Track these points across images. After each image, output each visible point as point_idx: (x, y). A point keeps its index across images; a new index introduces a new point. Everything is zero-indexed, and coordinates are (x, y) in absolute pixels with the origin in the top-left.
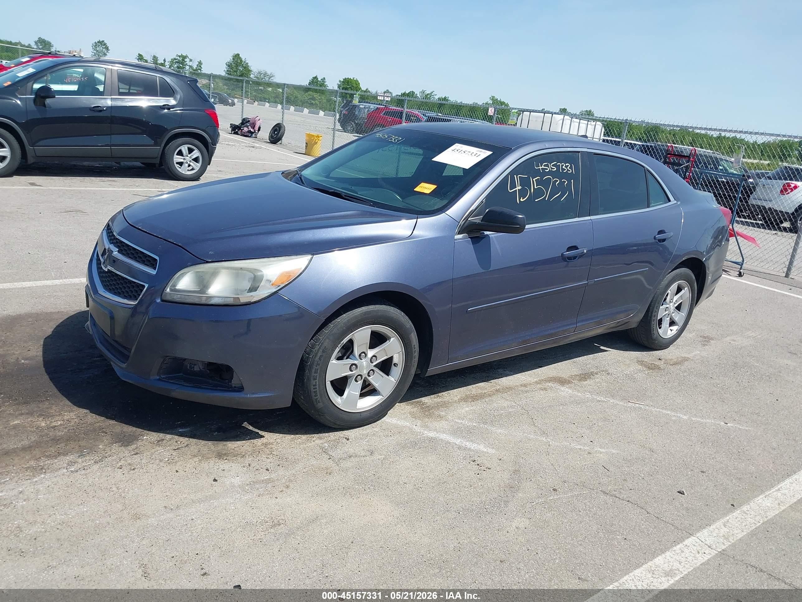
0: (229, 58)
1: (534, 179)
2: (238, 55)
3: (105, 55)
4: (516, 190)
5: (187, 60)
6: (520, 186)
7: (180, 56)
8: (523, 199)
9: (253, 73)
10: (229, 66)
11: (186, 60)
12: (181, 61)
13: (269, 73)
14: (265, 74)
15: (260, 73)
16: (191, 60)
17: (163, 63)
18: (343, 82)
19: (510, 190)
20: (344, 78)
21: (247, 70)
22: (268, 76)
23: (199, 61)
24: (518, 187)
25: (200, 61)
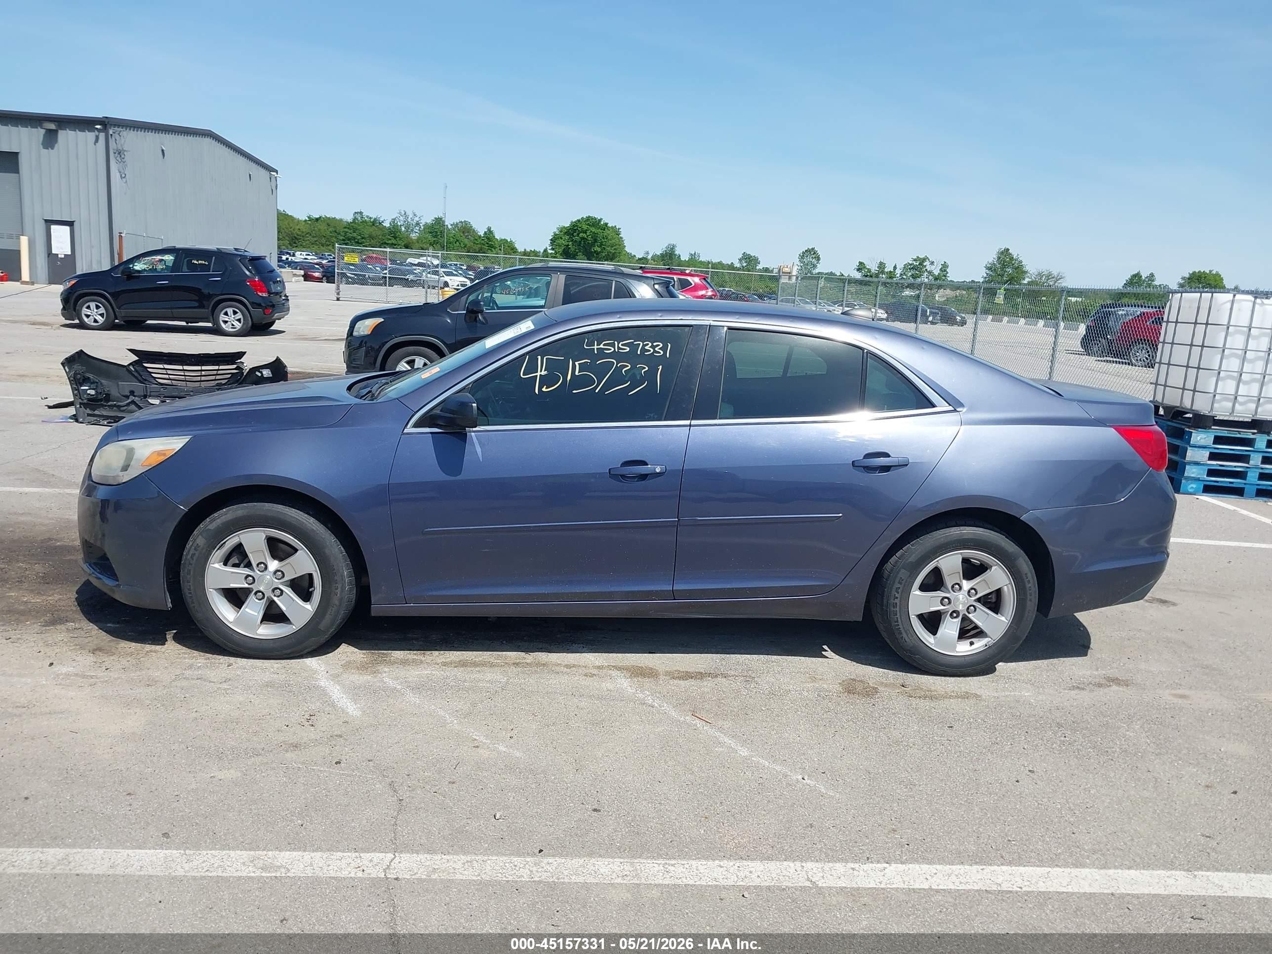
0: (991, 257)
1: (577, 363)
2: (1008, 250)
3: (815, 266)
4: (537, 376)
5: (927, 263)
6: (545, 371)
7: (915, 260)
8: (546, 388)
9: (1029, 275)
10: (990, 269)
11: (925, 264)
12: (918, 266)
13: (1055, 273)
14: (1049, 276)
15: (1040, 275)
16: (932, 263)
17: (892, 271)
18: (1189, 279)
19: (523, 375)
20: (1191, 272)
21: (1020, 270)
22: (1053, 278)
23: (943, 263)
24: (541, 371)
25: (945, 262)
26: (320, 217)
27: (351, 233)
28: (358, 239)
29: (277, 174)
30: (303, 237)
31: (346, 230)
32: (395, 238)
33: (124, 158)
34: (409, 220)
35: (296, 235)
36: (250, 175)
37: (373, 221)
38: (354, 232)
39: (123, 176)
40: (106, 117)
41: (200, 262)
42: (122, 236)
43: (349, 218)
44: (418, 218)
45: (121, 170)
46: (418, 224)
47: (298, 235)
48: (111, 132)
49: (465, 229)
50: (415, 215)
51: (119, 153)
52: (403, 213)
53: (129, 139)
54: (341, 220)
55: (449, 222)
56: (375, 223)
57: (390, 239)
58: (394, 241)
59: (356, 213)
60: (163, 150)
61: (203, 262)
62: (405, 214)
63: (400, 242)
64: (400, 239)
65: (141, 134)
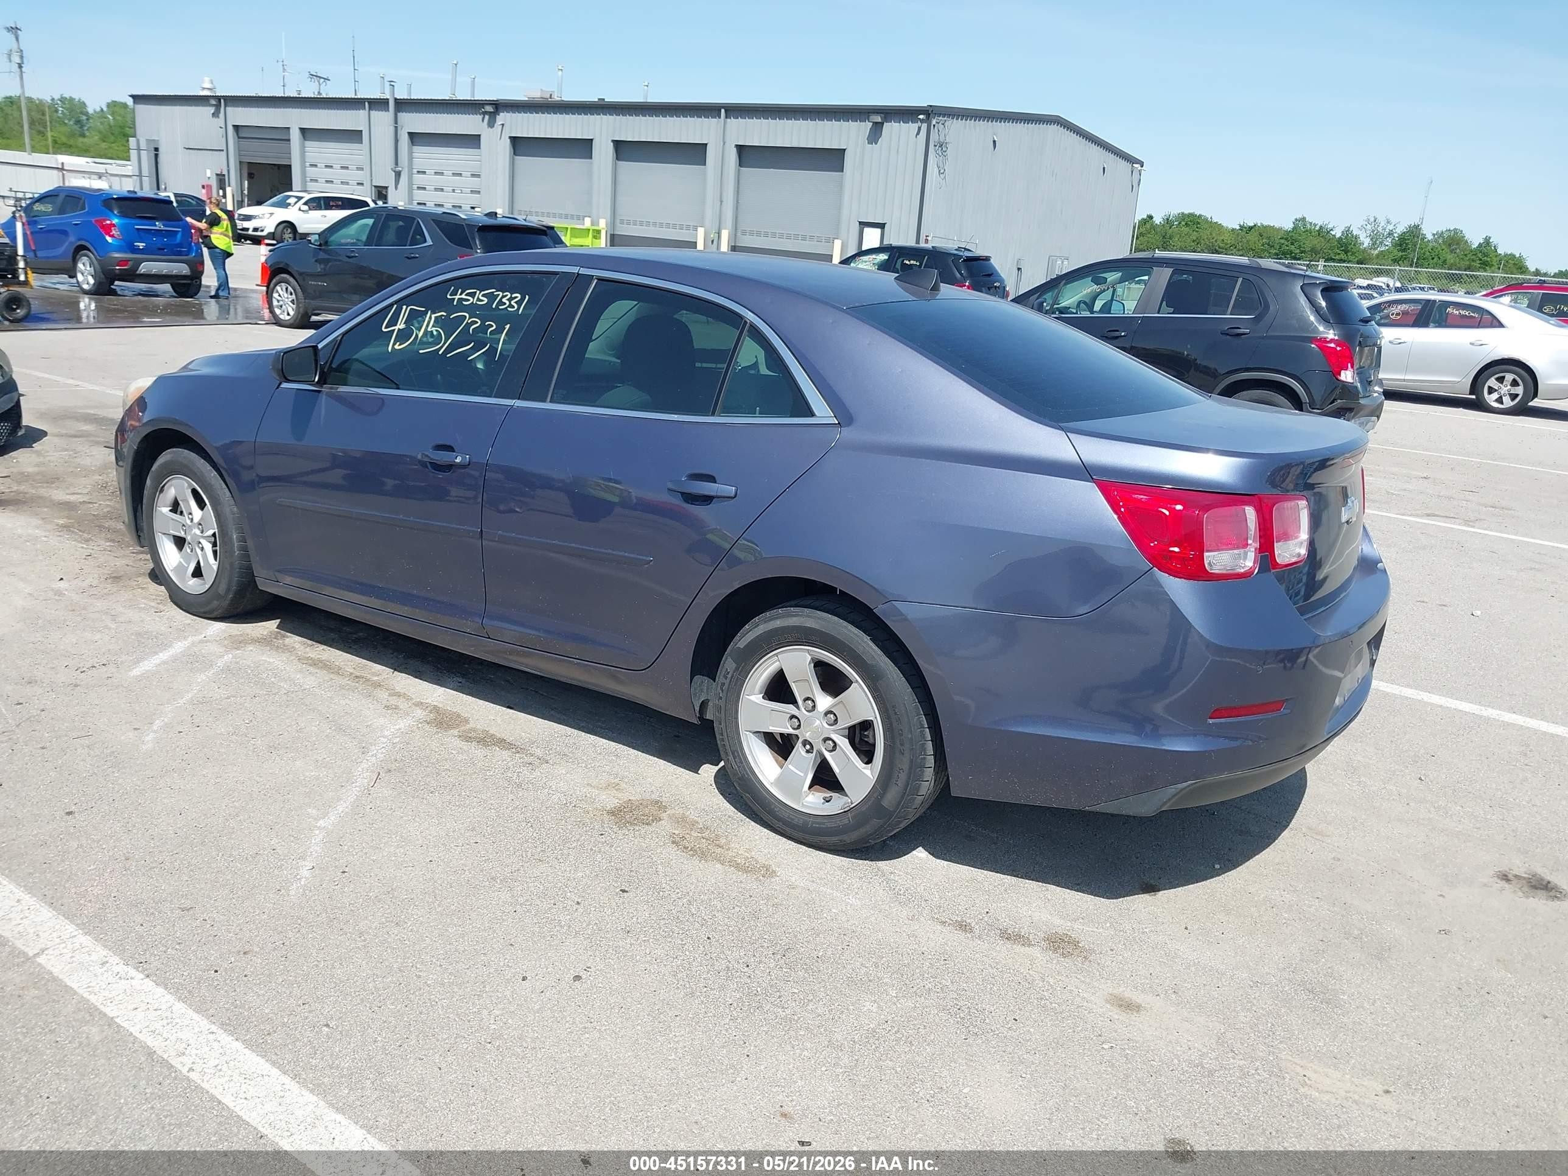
1: (434, 316)
4: (395, 329)
6: (404, 324)
8: (399, 345)
19: (384, 329)
24: (401, 325)
26: (1255, 225)
27: (1287, 246)
28: (1296, 254)
29: (1142, 166)
30: (1226, 249)
31: (1282, 241)
32: (1346, 252)
33: (945, 152)
34: (1380, 229)
35: (1217, 248)
36: (1104, 168)
37: (1318, 231)
38: (1292, 244)
39: (942, 171)
40: (931, 106)
41: (912, 262)
42: (928, 240)
43: (1288, 226)
44: (1392, 225)
45: (941, 165)
46: (1391, 234)
47: (1219, 247)
48: (934, 122)
49: (1453, 240)
50: (1388, 222)
51: (941, 146)
52: (1372, 220)
53: (954, 128)
54: (1280, 229)
55: (1429, 231)
56: (1323, 233)
57: (1339, 254)
58: (1343, 256)
59: (1296, 220)
60: (994, 142)
61: (915, 263)
62: (1375, 221)
63: (1351, 258)
64: (1353, 254)
65: (970, 123)
